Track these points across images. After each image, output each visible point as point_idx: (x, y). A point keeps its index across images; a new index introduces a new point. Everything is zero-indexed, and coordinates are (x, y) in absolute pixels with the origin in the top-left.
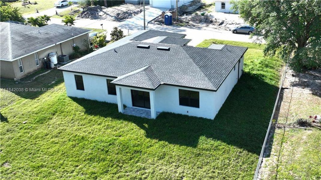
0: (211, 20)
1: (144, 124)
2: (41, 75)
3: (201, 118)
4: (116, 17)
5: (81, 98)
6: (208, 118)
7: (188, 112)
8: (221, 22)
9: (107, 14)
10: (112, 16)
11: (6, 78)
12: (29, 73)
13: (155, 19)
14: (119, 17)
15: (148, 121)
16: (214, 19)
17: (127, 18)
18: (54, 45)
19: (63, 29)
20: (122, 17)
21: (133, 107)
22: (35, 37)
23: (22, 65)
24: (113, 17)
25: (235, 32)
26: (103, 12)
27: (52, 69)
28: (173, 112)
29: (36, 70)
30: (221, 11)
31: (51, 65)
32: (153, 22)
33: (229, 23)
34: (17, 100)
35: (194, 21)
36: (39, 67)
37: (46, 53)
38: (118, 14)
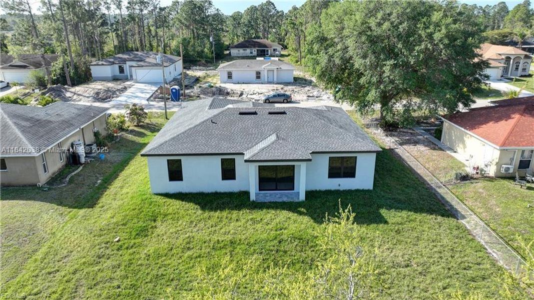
0: (226, 91)
1: (298, 209)
2: (73, 174)
3: (357, 191)
4: (94, 98)
5: (175, 192)
6: (366, 188)
7: (339, 185)
8: (239, 93)
9: (79, 95)
10: (88, 97)
11: (20, 186)
12: (54, 174)
13: (152, 95)
14: (100, 96)
15: (300, 204)
16: (229, 90)
17: (113, 97)
18: (79, 129)
19: (75, 108)
20: (105, 97)
21: (260, 192)
22: (46, 120)
23: (45, 162)
24: (90, 98)
25: (267, 101)
26: (71, 92)
27: (83, 164)
28: (318, 189)
29: (60, 169)
30: (228, 81)
31: (80, 159)
32: (152, 99)
33: (250, 93)
34: (66, 213)
35: (205, 94)
36: (63, 164)
37: (69, 143)
38: (98, 94)
